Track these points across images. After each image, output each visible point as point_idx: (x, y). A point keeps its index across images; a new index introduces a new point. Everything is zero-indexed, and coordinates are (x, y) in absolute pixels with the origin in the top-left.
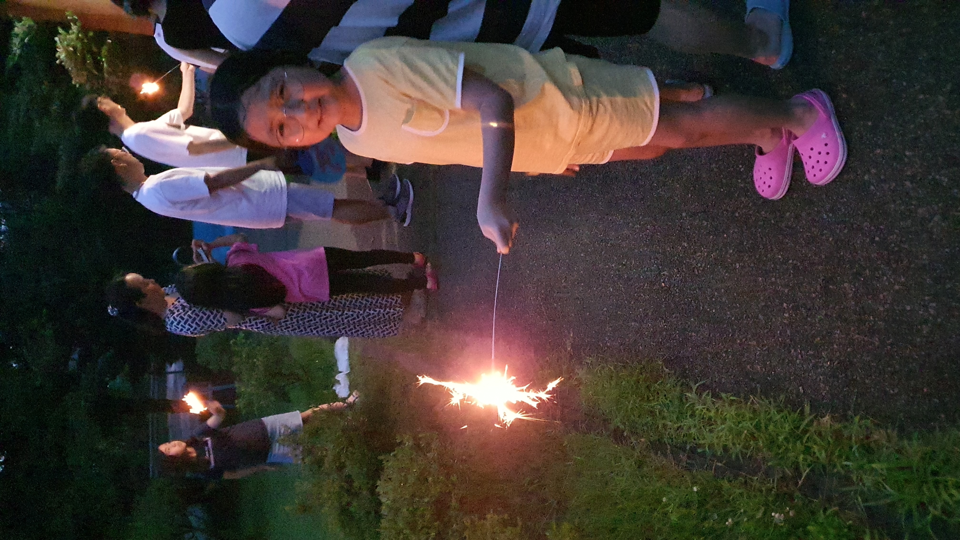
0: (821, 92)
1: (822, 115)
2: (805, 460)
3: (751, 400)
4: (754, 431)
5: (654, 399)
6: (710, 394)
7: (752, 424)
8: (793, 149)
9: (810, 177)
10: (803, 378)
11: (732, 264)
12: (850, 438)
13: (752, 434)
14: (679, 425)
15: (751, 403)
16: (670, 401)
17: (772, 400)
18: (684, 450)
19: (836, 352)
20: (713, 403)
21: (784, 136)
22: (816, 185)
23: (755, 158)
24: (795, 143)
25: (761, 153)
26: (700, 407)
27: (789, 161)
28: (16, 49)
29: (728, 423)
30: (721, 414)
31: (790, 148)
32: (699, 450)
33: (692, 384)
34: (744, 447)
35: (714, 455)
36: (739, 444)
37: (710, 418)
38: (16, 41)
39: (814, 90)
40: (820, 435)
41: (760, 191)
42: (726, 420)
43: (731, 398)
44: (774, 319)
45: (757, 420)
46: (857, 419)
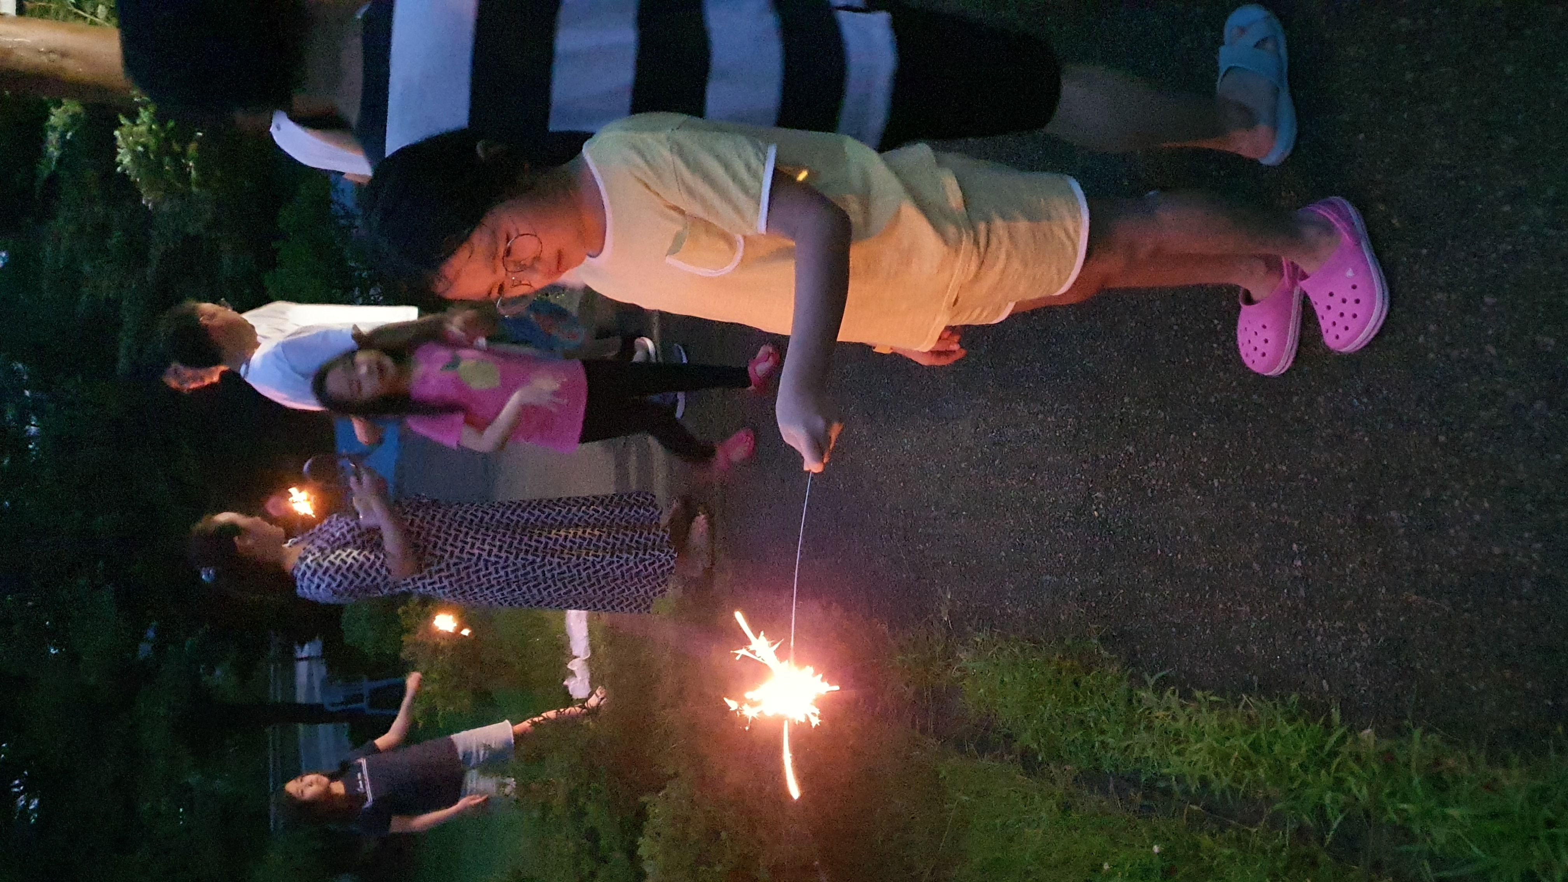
0: (1344, 201)
1: (1346, 238)
2: (1334, 801)
3: (1244, 701)
4: (1251, 752)
5: (1085, 702)
6: (1177, 691)
7: (1245, 742)
8: (1300, 295)
9: (1329, 340)
10: (1329, 665)
11: (1207, 481)
12: (1407, 765)
13: (1247, 758)
14: (1127, 743)
15: (1244, 707)
16: (1113, 704)
17: (1277, 700)
18: (1136, 784)
19: (1380, 622)
20: (1183, 707)
21: (1286, 273)
22: (1339, 352)
23: (1239, 308)
24: (1304, 284)
25: (1249, 300)
26: (1161, 713)
27: (1294, 313)
28: (53, 150)
29: (1208, 739)
30: (1196, 724)
31: (1296, 292)
32: (1162, 784)
33: (1146, 676)
34: (1234, 780)
35: (1186, 792)
36: (1226, 775)
37: (1177, 733)
38: (53, 137)
39: (1334, 199)
40: (1358, 758)
41: (1248, 362)
42: (1204, 735)
43: (1213, 698)
44: (1277, 571)
45: (1255, 735)
46: (1417, 733)
